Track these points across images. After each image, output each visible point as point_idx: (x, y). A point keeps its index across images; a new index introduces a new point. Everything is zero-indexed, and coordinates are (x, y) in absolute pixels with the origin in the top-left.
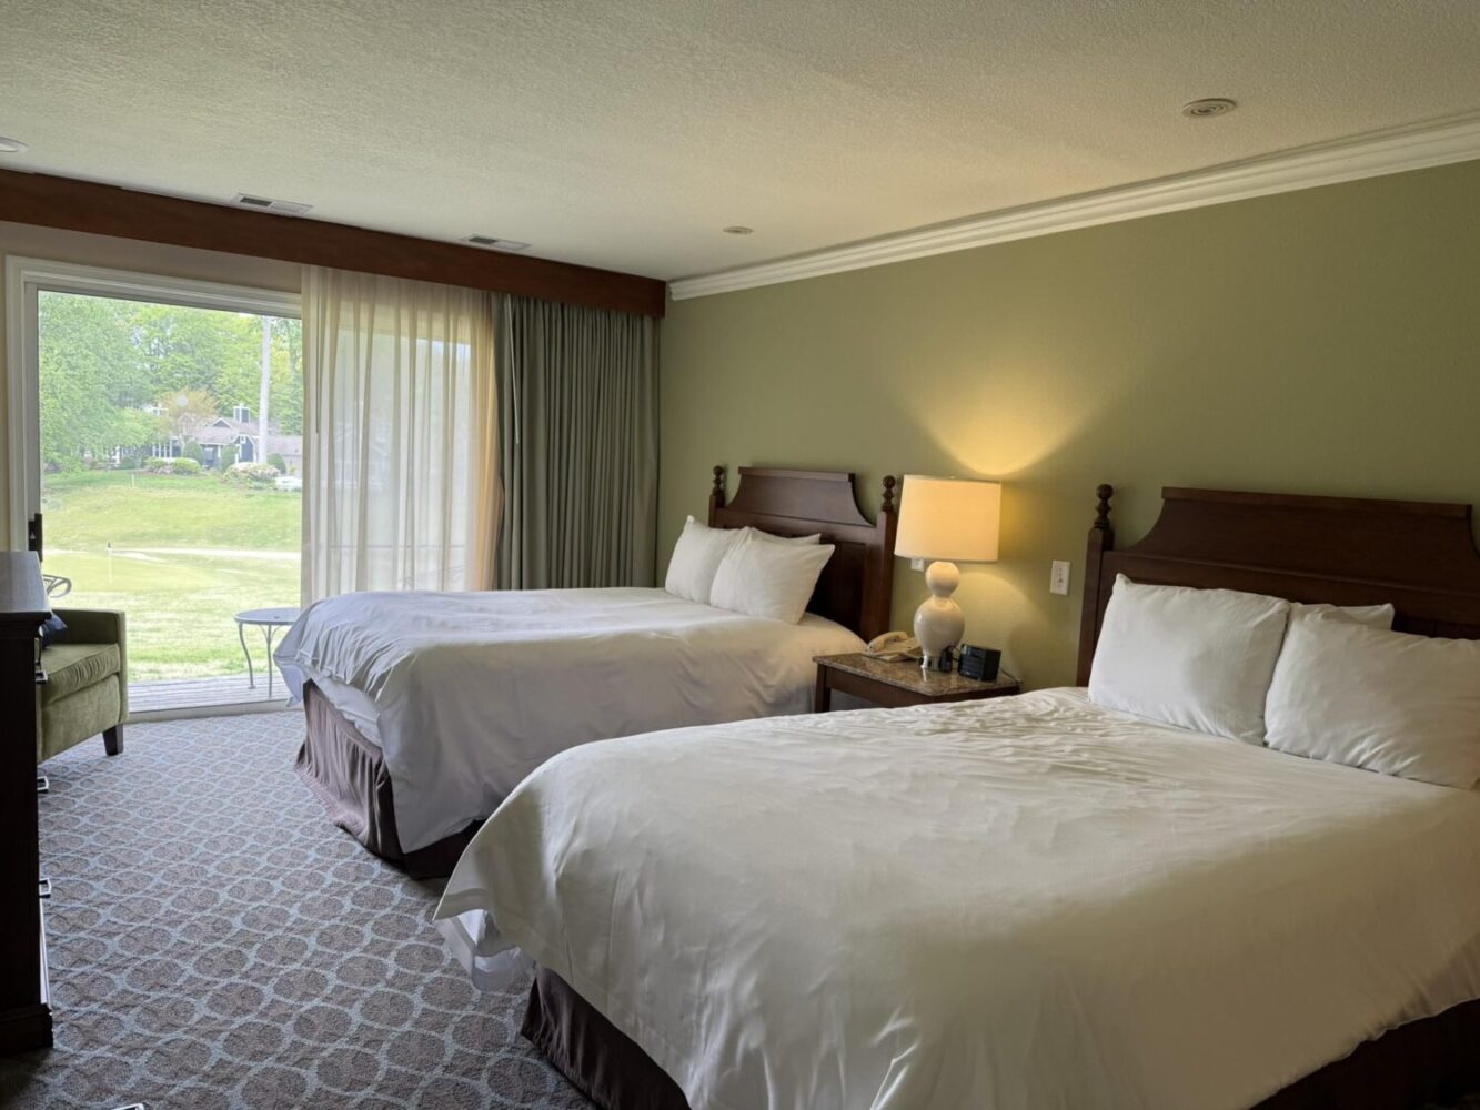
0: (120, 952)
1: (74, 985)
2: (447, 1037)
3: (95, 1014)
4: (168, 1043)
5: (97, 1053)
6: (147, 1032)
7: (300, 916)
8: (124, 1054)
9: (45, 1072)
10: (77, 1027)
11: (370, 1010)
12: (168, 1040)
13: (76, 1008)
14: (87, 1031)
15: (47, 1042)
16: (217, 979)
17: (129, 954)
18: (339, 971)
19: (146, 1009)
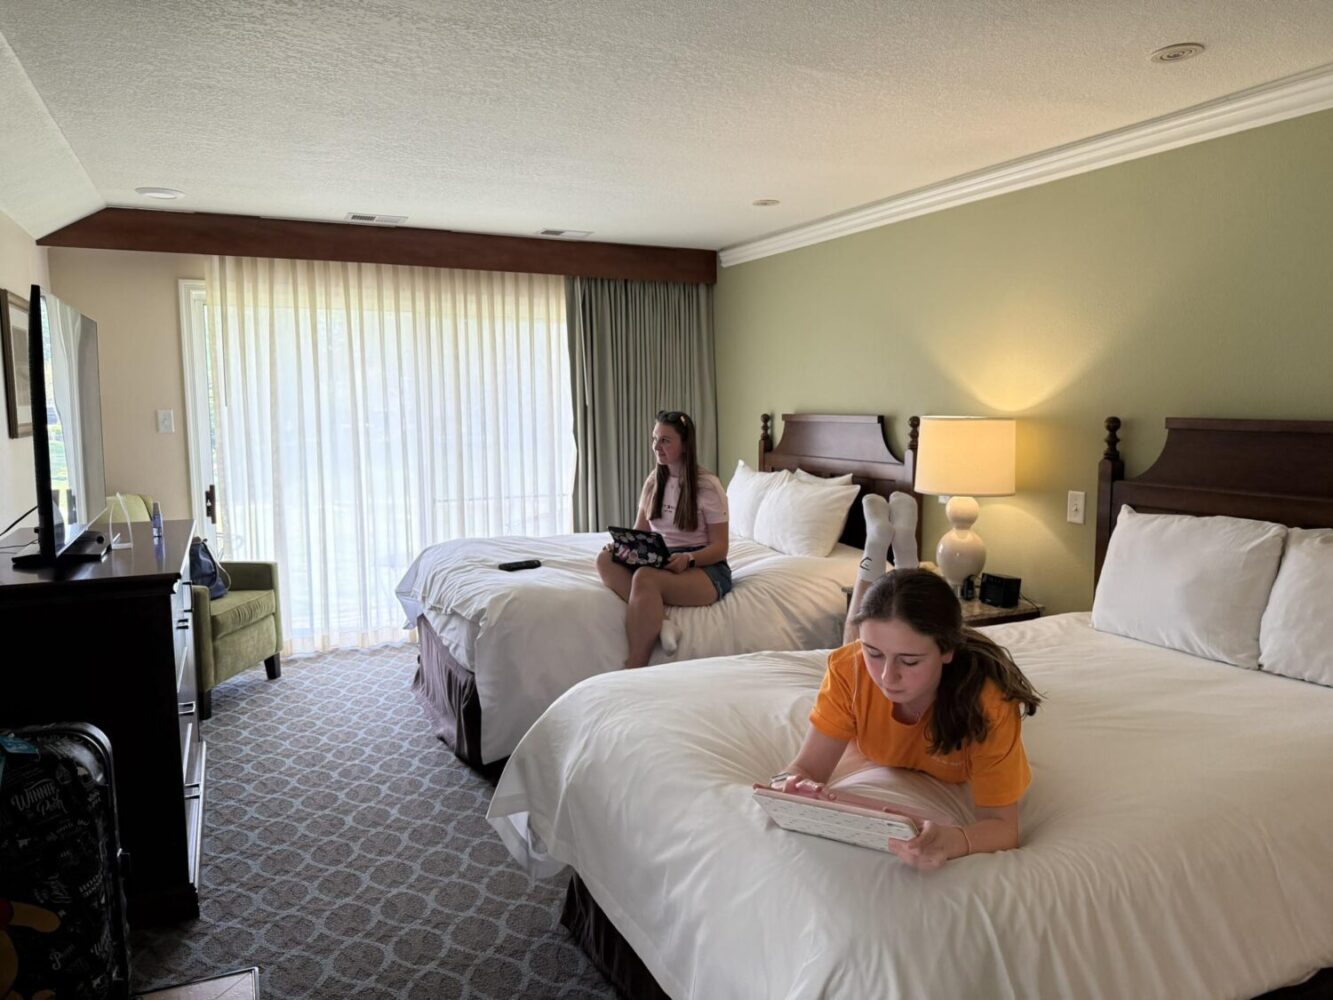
0: (258, 842)
1: (221, 869)
2: (501, 923)
3: (233, 892)
4: (283, 919)
5: (230, 924)
6: (269, 909)
7: (398, 816)
8: (250, 926)
9: (190, 938)
10: (218, 902)
11: (444, 896)
12: (284, 915)
13: (220, 888)
14: (225, 907)
15: (194, 914)
16: (328, 867)
17: (264, 845)
18: (423, 863)
19: (272, 890)
